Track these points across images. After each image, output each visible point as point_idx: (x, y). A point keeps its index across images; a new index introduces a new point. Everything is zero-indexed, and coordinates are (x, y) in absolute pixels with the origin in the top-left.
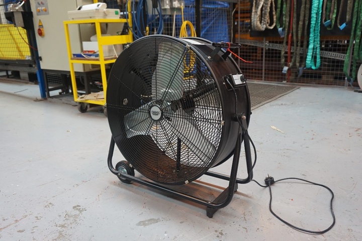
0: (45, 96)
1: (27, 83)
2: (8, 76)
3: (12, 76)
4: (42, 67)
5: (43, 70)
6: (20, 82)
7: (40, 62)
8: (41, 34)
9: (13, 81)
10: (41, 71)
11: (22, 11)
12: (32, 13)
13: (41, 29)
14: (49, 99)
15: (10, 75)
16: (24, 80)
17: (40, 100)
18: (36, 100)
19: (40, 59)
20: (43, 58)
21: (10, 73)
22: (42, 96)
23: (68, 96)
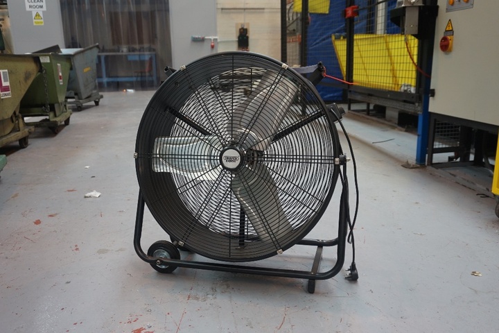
0: (423, 161)
1: (393, 127)
2: (368, 112)
3: (374, 112)
4: (431, 109)
5: (431, 113)
6: (383, 123)
7: (431, 98)
8: (445, 47)
9: (373, 120)
10: (429, 116)
11: (421, 4)
12: (438, 7)
13: (449, 38)
14: (430, 168)
15: (372, 110)
16: (390, 121)
17: (413, 168)
18: (407, 166)
19: (433, 93)
20: (436, 92)
21: (371, 107)
22: (417, 160)
23: (465, 166)
